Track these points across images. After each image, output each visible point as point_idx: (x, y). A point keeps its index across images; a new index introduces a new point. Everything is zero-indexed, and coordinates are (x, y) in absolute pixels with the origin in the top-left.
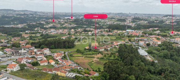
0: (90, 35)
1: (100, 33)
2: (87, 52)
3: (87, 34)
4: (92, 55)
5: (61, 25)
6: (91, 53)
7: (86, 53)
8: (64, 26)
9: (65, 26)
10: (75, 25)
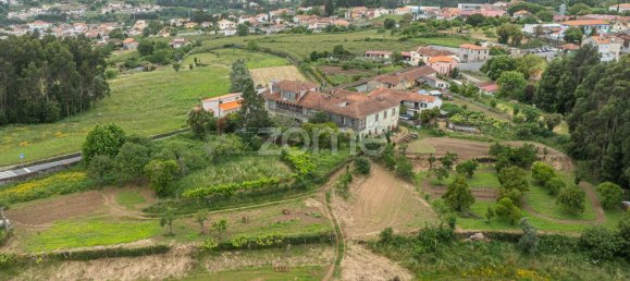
0: (227, 33)
1: (278, 20)
2: (219, 158)
3: (210, 29)
4: (289, 203)
5: (93, 9)
6: (280, 172)
7: (209, 180)
8: (104, 11)
9: (109, 10)
10: (157, 7)
